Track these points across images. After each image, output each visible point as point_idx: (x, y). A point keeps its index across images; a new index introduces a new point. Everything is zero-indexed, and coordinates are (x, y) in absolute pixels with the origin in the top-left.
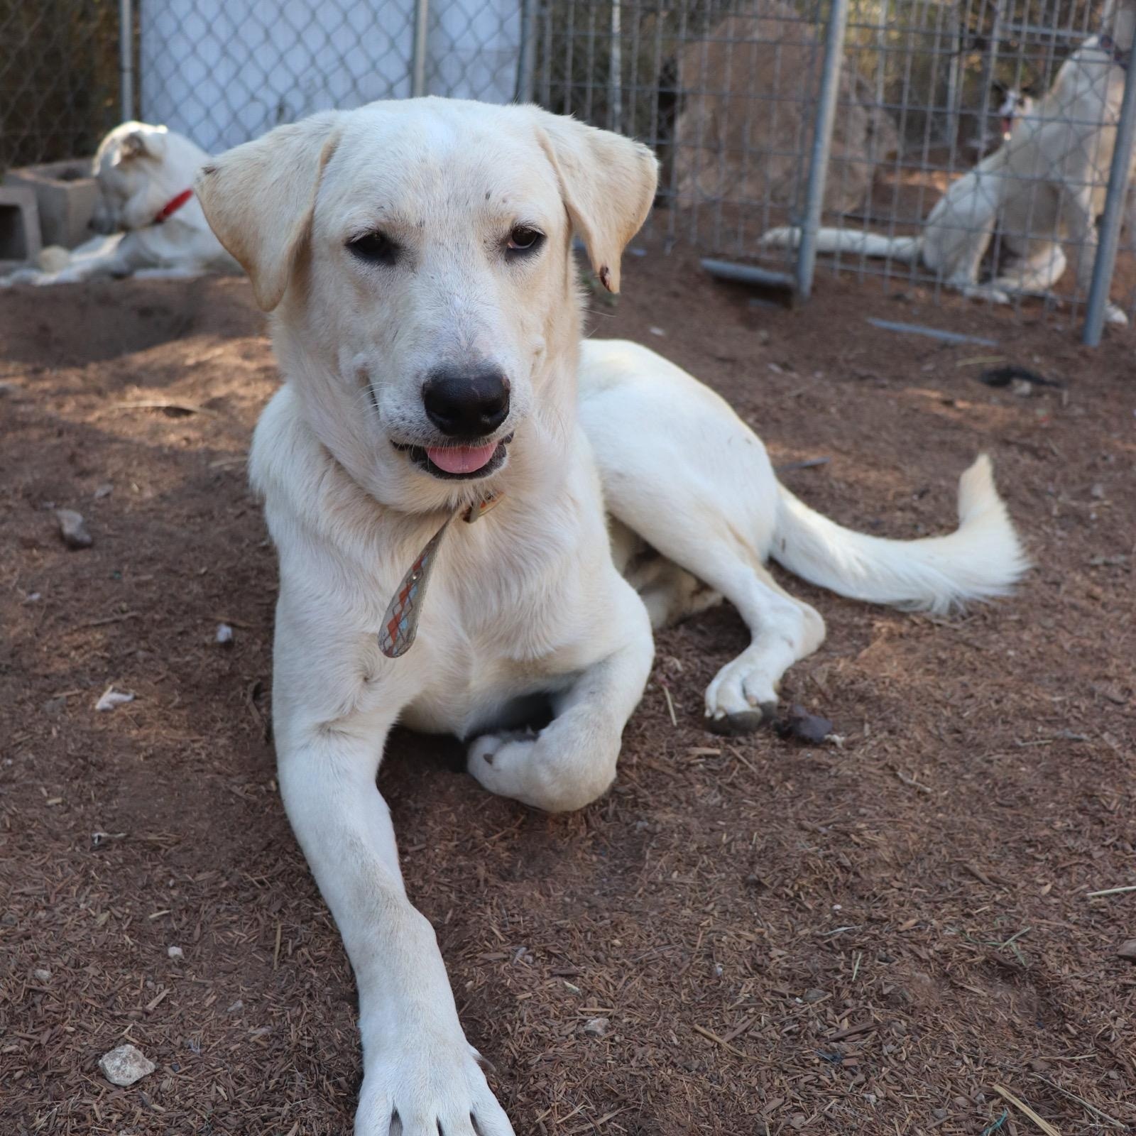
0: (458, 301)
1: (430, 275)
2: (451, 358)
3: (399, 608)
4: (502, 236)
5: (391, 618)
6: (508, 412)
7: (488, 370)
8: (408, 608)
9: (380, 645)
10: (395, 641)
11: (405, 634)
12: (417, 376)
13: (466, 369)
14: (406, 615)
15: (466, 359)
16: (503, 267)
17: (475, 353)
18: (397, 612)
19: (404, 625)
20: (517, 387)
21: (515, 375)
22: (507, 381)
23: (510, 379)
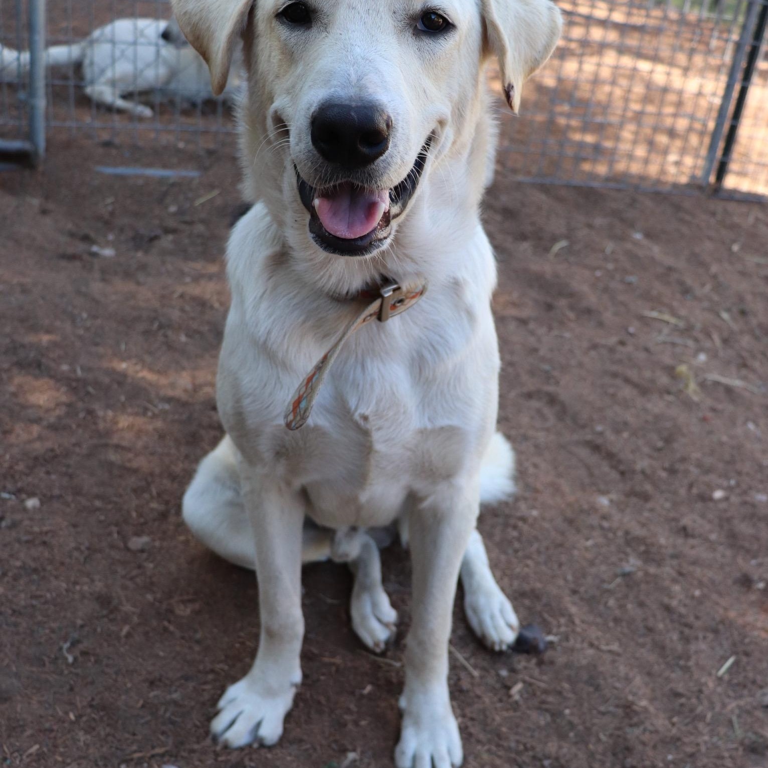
0: (358, 50)
1: (339, 32)
2: (338, 89)
3: (304, 389)
4: (411, 12)
5: (296, 397)
6: (387, 149)
7: (370, 102)
8: (309, 390)
9: (285, 418)
10: (295, 417)
11: (302, 412)
12: (308, 109)
13: (351, 99)
14: (306, 397)
15: (352, 92)
16: (410, 39)
17: (362, 88)
18: (301, 393)
19: (303, 405)
20: (400, 130)
21: (400, 118)
22: (389, 117)
23: (393, 118)
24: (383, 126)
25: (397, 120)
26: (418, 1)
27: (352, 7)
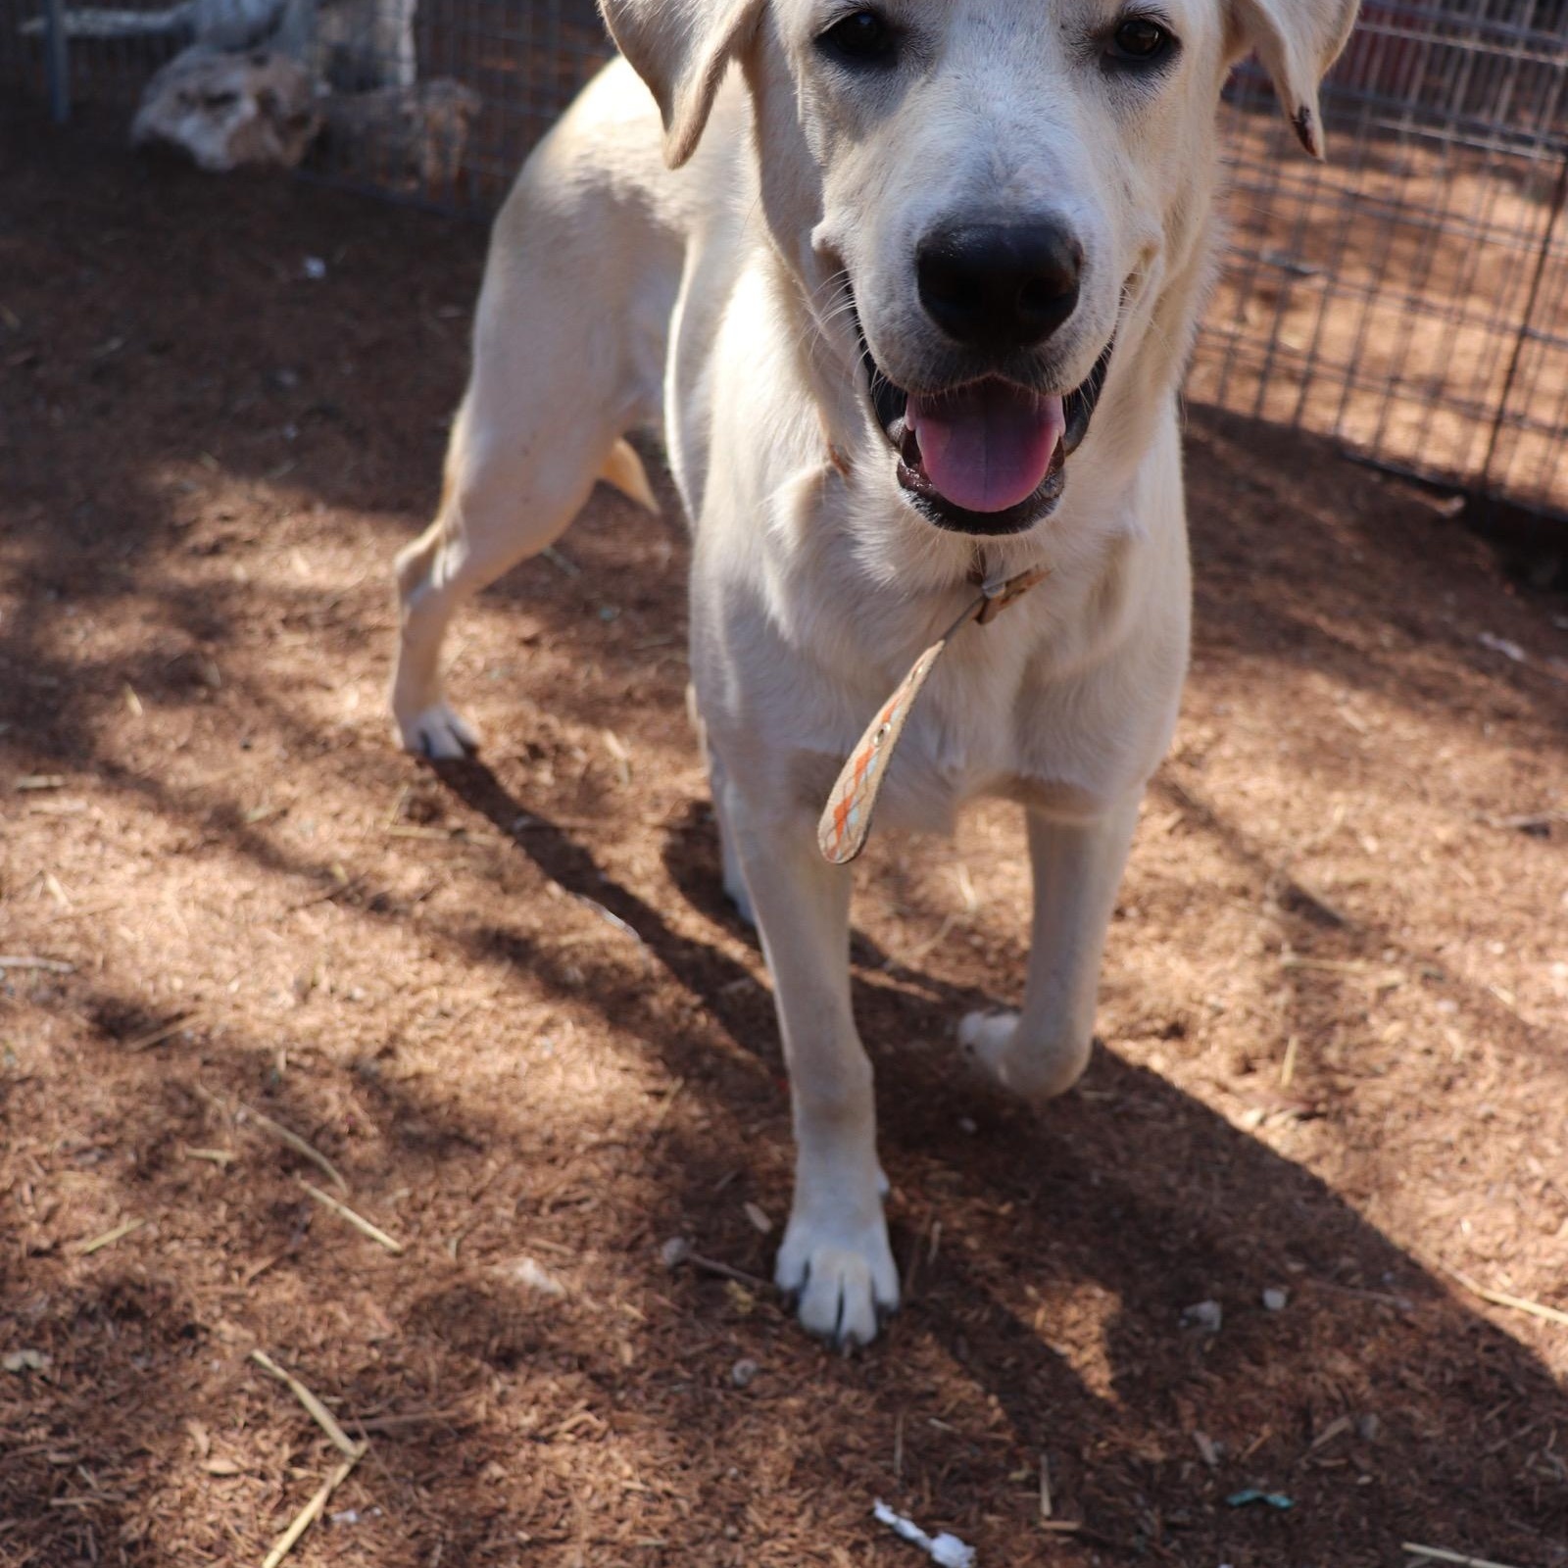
2: (972, 194)
4: (1096, 25)
17: (1018, 188)
20: (1097, 266)
21: (1095, 244)
22: (1077, 245)
23: (1084, 245)
24: (1067, 264)
25: (1091, 247)
26: (1109, 2)
27: (978, 20)
